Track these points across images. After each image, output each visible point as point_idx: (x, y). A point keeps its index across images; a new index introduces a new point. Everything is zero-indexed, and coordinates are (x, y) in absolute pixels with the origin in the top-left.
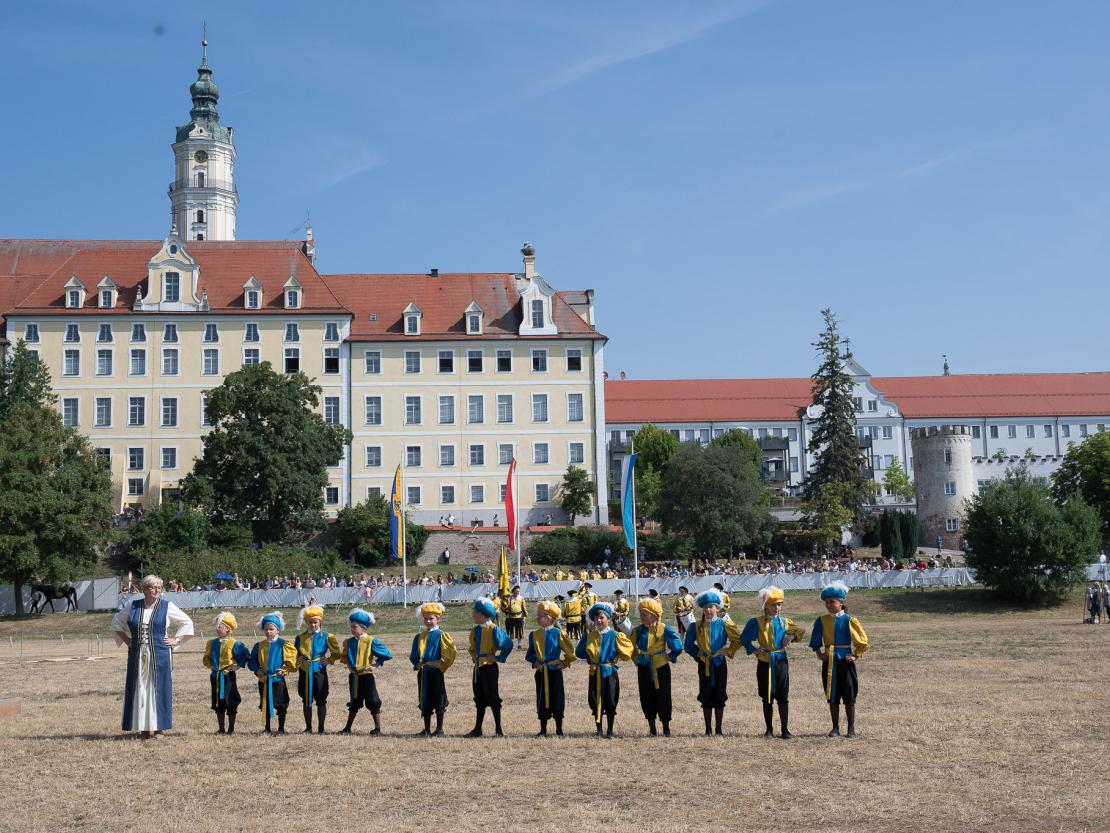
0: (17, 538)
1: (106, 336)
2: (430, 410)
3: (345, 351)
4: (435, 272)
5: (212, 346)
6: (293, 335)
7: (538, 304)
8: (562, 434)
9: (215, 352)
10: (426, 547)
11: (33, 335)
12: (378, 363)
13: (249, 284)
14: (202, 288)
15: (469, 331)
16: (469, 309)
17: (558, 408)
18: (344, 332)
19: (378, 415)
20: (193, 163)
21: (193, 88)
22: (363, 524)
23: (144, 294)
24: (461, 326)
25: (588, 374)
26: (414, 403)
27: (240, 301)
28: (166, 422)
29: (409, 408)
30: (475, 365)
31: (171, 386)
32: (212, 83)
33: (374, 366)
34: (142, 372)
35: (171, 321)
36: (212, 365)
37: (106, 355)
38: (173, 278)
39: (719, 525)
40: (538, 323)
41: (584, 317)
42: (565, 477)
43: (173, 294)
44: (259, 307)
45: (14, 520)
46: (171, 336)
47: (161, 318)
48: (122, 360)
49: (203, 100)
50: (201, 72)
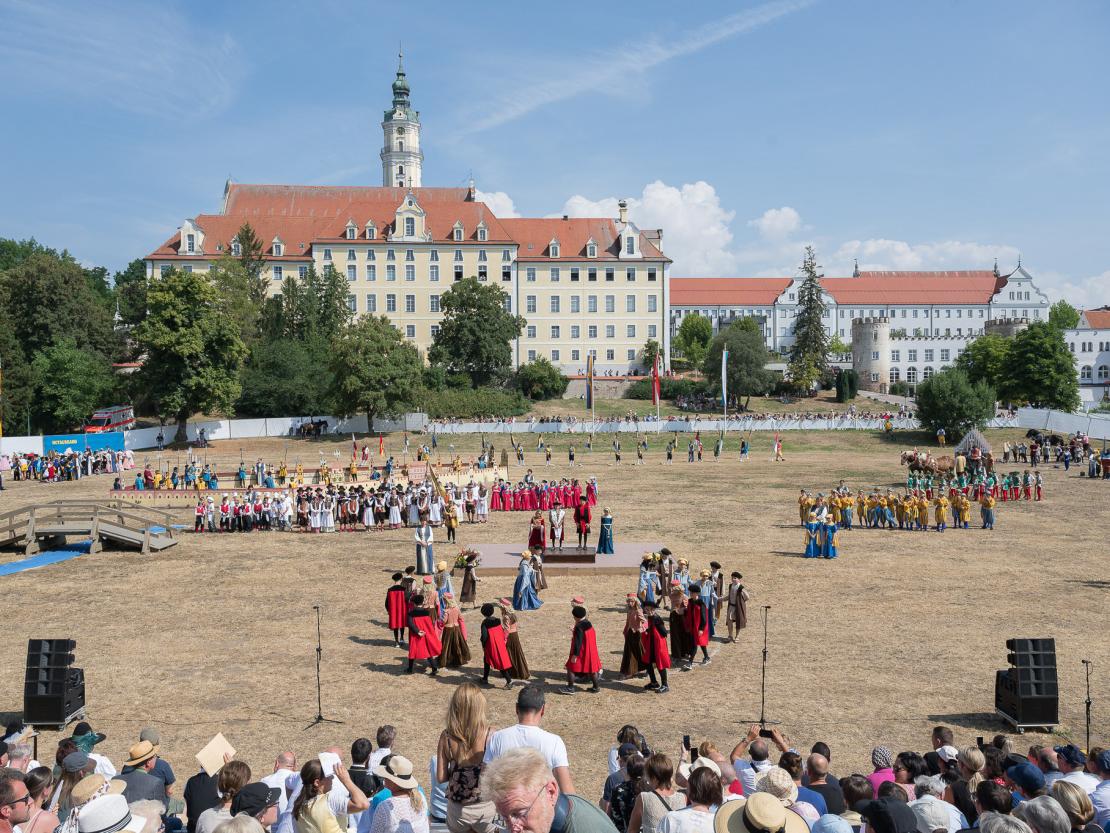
0: (375, 393)
1: (371, 256)
2: (565, 304)
3: (515, 266)
4: (566, 218)
5: (435, 263)
6: (483, 257)
7: (630, 240)
8: (643, 319)
9: (437, 267)
10: (568, 388)
11: (328, 255)
12: (534, 274)
13: (457, 225)
14: (428, 228)
15: (589, 256)
16: (590, 242)
17: (642, 303)
18: (514, 256)
19: (534, 307)
20: (396, 135)
21: (394, 86)
22: (536, 376)
23: (393, 232)
24: (584, 252)
25: (661, 282)
26: (556, 300)
27: (451, 236)
28: (408, 309)
29: (553, 303)
30: (593, 277)
31: (411, 288)
32: (406, 82)
33: (532, 277)
34: (394, 279)
35: (410, 248)
36: (435, 274)
37: (371, 268)
38: (410, 221)
39: (746, 380)
40: (631, 251)
41: (657, 247)
42: (646, 346)
43: (411, 231)
44: (463, 239)
45: (373, 382)
46: (410, 256)
47: (405, 246)
48: (381, 272)
49: (400, 92)
50: (399, 75)
